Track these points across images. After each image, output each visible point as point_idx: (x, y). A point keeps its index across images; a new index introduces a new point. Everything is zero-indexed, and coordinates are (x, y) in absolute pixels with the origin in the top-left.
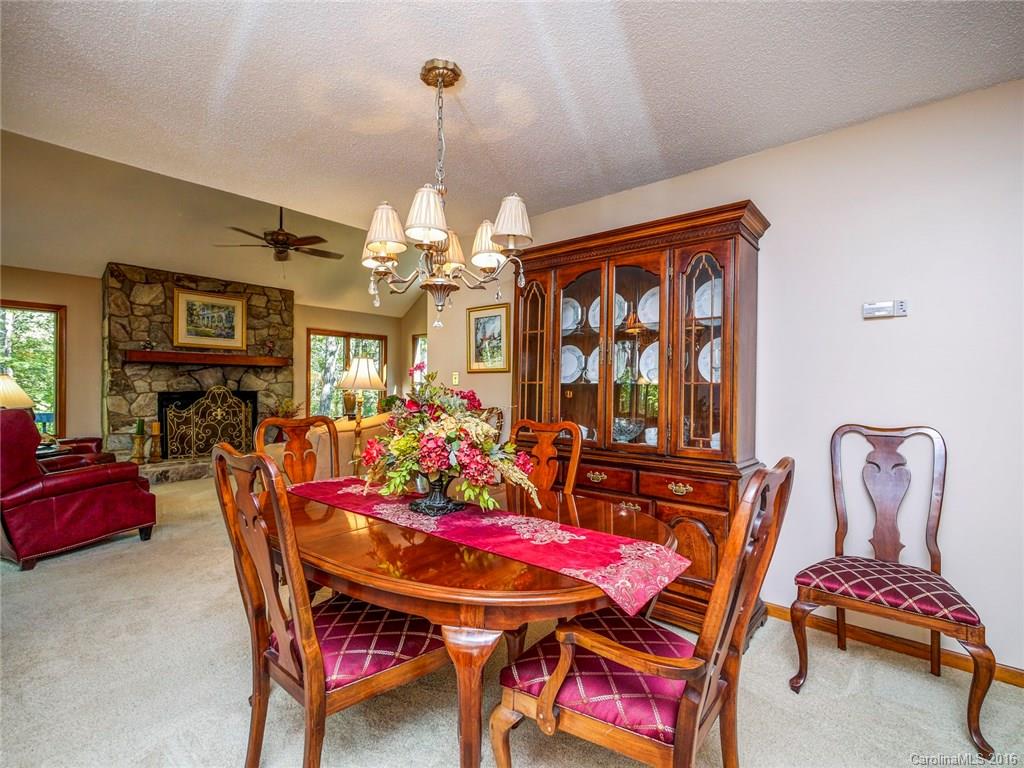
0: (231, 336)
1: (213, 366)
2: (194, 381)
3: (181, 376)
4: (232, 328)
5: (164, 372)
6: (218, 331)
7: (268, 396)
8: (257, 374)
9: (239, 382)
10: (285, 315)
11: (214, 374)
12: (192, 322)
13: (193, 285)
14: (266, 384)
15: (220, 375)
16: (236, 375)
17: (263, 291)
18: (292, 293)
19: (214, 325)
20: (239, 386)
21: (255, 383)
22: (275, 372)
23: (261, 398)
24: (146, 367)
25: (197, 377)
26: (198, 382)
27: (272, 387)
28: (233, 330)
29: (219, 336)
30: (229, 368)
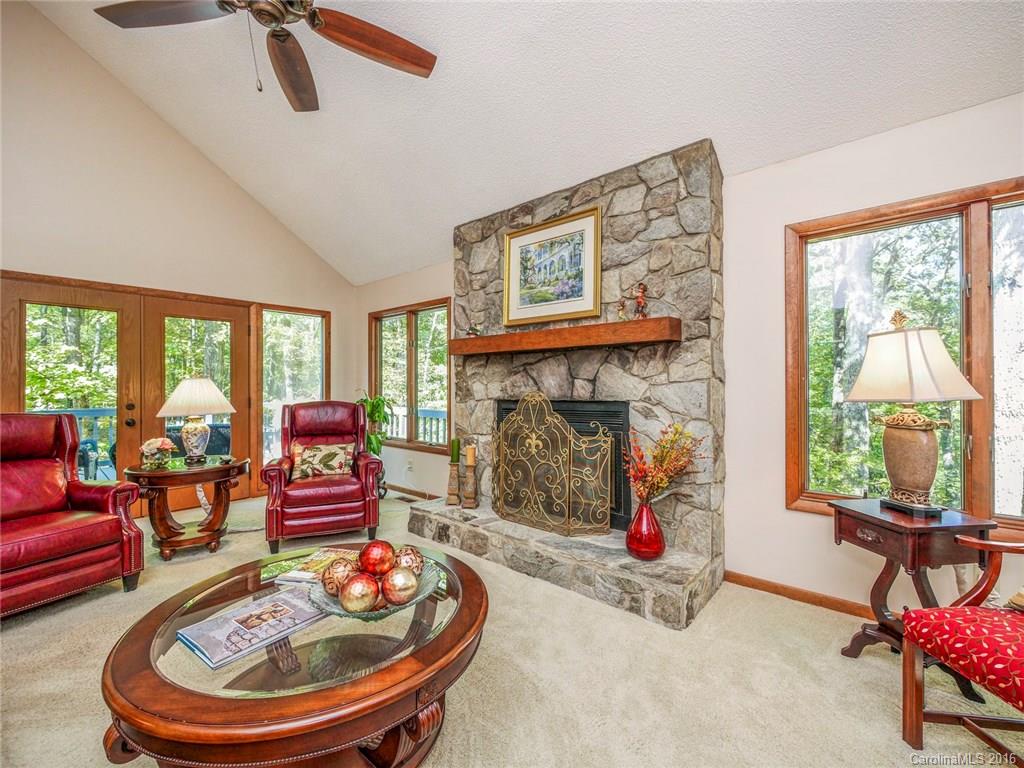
0: (576, 292)
1: (554, 352)
2: (531, 382)
3: (516, 373)
4: (579, 276)
5: (496, 369)
6: (559, 287)
7: (647, 414)
8: (624, 363)
9: (593, 381)
11: (557, 370)
12: (526, 281)
13: (528, 219)
14: (645, 385)
15: (563, 369)
16: (587, 369)
19: (554, 276)
20: (594, 391)
21: (621, 383)
22: (665, 357)
23: (636, 420)
24: (482, 362)
25: (534, 374)
26: (536, 383)
27: (658, 393)
28: (581, 279)
29: (561, 295)
30: (575, 356)
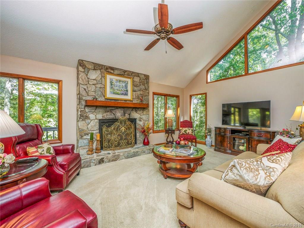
0: (126, 94)
1: (120, 107)
2: (113, 114)
3: (108, 112)
4: (127, 91)
5: (101, 110)
6: (122, 92)
7: (140, 121)
8: (136, 111)
9: (129, 114)
10: (146, 85)
11: (120, 111)
12: (112, 88)
13: (112, 71)
14: (140, 115)
15: (122, 111)
16: (128, 112)
17: (138, 75)
18: (148, 76)
19: (120, 89)
20: (129, 117)
21: (135, 115)
22: (143, 110)
23: (138, 122)
24: (94, 108)
25: (114, 112)
26: (114, 115)
27: (141, 117)
28: (128, 92)
29: (122, 94)
30: (125, 109)
